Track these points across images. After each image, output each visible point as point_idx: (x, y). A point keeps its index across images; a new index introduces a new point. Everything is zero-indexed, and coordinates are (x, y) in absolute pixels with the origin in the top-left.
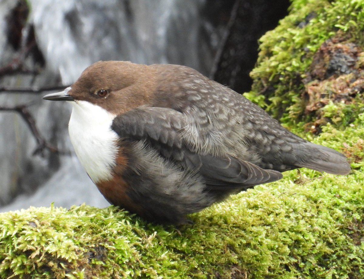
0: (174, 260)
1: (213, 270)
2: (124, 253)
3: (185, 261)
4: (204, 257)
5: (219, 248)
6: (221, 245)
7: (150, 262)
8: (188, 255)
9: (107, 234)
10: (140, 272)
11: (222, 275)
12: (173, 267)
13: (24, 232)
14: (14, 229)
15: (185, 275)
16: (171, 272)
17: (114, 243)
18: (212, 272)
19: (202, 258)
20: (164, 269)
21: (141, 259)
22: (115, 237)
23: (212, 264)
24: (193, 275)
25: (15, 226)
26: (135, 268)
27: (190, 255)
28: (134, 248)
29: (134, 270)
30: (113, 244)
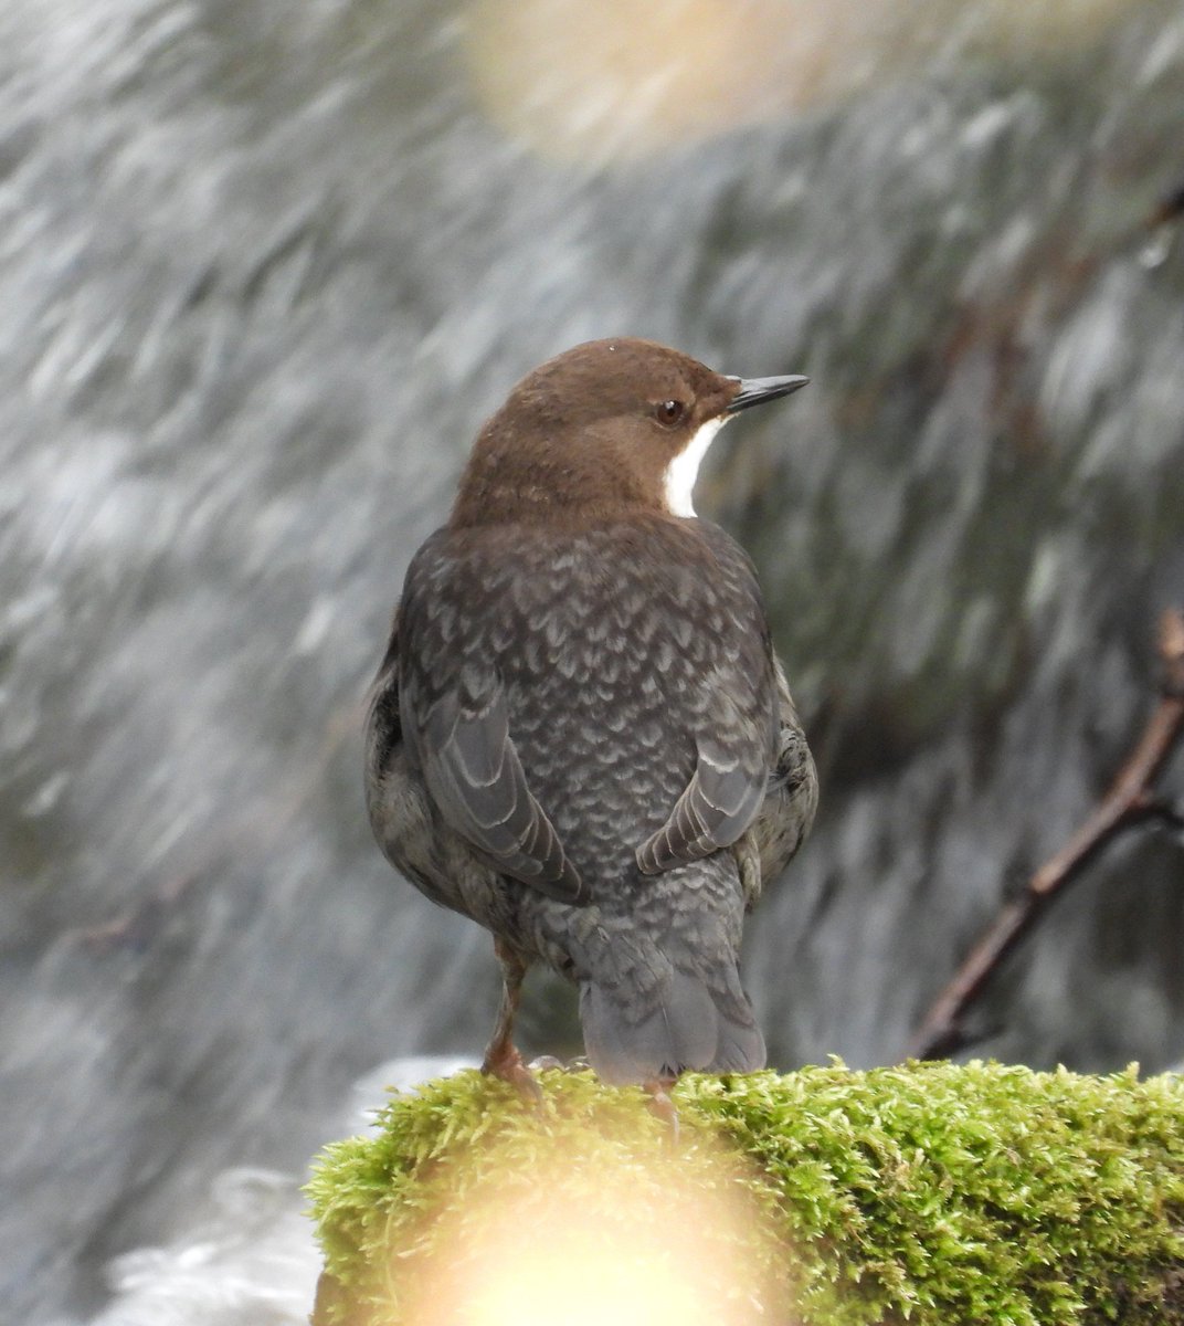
0: (978, 1239)
1: (1110, 1273)
2: (813, 1211)
3: (1014, 1244)
4: (1082, 1234)
5: (1139, 1209)
6: (1149, 1198)
7: (899, 1242)
8: (1031, 1226)
9: (771, 1151)
10: (861, 1269)
11: (1135, 1290)
12: (975, 1261)
13: (507, 1132)
14: (480, 1122)
15: (1010, 1285)
16: (963, 1273)
17: (785, 1178)
18: (1105, 1279)
19: (1077, 1237)
20: (941, 1266)
21: (870, 1230)
22: (792, 1162)
23: (1108, 1256)
24: (1038, 1285)
25: (484, 1115)
26: (847, 1257)
27: (1039, 1225)
28: (851, 1197)
29: (842, 1262)
30: (782, 1183)
